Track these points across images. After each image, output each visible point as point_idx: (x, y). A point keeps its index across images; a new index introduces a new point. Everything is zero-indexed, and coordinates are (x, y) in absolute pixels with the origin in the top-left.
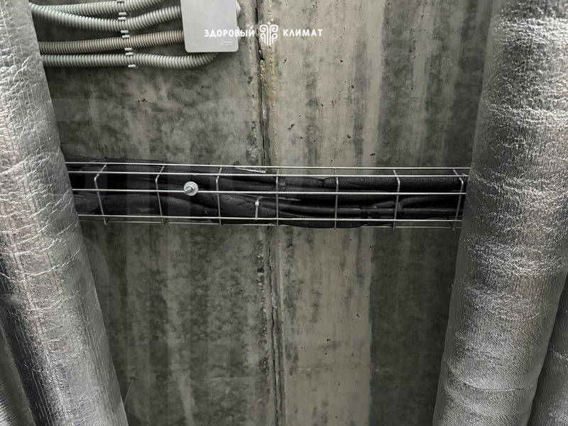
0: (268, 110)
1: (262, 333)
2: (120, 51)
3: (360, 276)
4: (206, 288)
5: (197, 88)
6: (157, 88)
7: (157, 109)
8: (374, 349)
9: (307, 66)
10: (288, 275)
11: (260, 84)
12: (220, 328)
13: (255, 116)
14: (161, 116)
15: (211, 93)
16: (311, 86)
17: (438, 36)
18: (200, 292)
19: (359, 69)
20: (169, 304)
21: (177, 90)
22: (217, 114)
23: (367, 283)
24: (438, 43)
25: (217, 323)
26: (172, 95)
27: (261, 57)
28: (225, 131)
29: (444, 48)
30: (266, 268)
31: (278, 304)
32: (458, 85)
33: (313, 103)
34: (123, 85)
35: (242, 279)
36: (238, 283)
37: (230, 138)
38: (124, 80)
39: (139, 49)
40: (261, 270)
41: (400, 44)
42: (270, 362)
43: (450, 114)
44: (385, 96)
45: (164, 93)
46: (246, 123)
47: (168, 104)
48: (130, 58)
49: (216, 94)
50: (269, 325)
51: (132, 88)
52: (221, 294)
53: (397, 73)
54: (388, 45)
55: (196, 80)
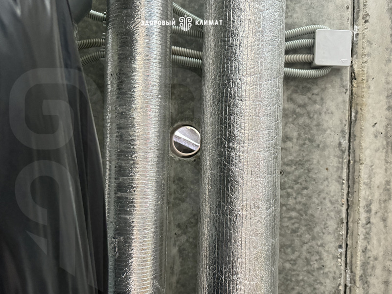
0: (356, 113)
4: (294, 262)
5: (309, 95)
9: (388, 83)
10: (365, 251)
11: (352, 94)
13: (347, 117)
15: (318, 99)
16: (390, 97)
21: (295, 96)
22: (320, 114)
26: (290, 99)
27: (353, 77)
28: (325, 125)
30: (344, 244)
31: (353, 281)
33: (391, 108)
35: (325, 255)
36: (321, 259)
37: (328, 132)
46: (341, 121)
47: (287, 105)
49: (322, 99)
52: (305, 269)
55: (309, 90)
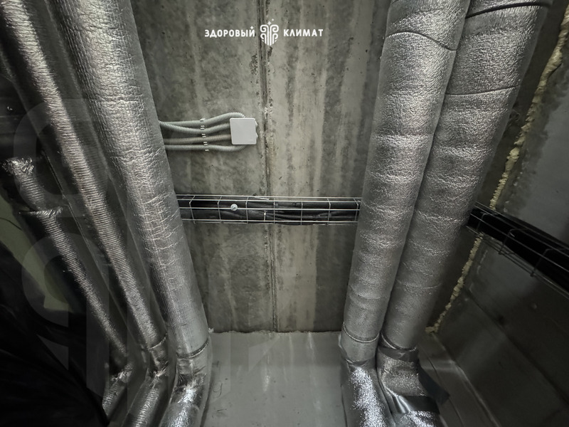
0: (270, 170)
1: (266, 272)
2: (202, 143)
3: (312, 246)
5: (237, 160)
6: (218, 160)
7: (219, 170)
8: (318, 278)
9: (288, 150)
10: (279, 245)
11: (266, 158)
12: (247, 270)
13: (264, 172)
14: (220, 173)
15: (243, 163)
16: (290, 159)
17: (347, 138)
18: (238, 253)
19: (311, 153)
20: (223, 259)
21: (228, 161)
22: (246, 172)
23: (315, 249)
24: (347, 141)
25: (246, 268)
26: (225, 163)
27: (266, 146)
28: (250, 179)
29: (350, 144)
30: (268, 242)
31: (274, 259)
32: (356, 160)
33: (291, 167)
34: (203, 159)
35: (257, 248)
36: (255, 250)
37: (252, 183)
38: (203, 157)
39: (210, 143)
40: (266, 243)
41: (330, 142)
42: (270, 284)
43: (352, 173)
44: (323, 165)
45: (222, 163)
46: (260, 176)
47: (223, 168)
48: (207, 147)
49: (246, 163)
50: (270, 268)
51: (207, 160)
53: (329, 154)
54: (324, 142)
55: (237, 157)
